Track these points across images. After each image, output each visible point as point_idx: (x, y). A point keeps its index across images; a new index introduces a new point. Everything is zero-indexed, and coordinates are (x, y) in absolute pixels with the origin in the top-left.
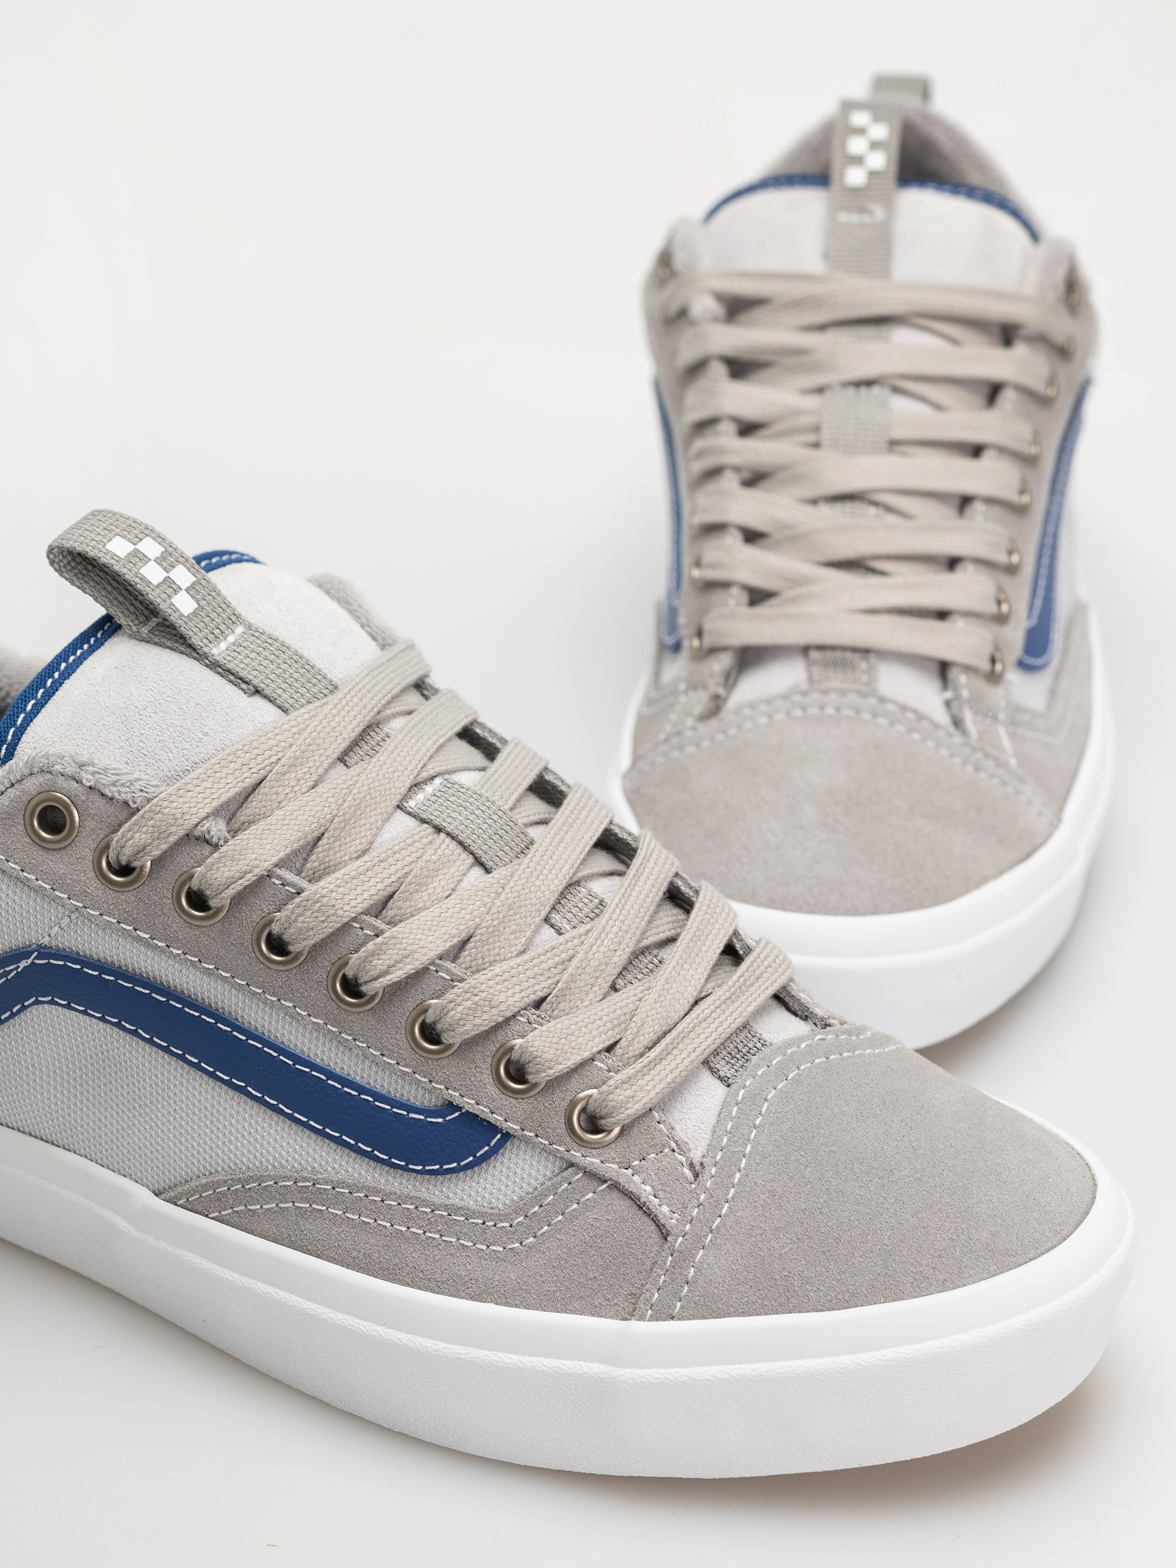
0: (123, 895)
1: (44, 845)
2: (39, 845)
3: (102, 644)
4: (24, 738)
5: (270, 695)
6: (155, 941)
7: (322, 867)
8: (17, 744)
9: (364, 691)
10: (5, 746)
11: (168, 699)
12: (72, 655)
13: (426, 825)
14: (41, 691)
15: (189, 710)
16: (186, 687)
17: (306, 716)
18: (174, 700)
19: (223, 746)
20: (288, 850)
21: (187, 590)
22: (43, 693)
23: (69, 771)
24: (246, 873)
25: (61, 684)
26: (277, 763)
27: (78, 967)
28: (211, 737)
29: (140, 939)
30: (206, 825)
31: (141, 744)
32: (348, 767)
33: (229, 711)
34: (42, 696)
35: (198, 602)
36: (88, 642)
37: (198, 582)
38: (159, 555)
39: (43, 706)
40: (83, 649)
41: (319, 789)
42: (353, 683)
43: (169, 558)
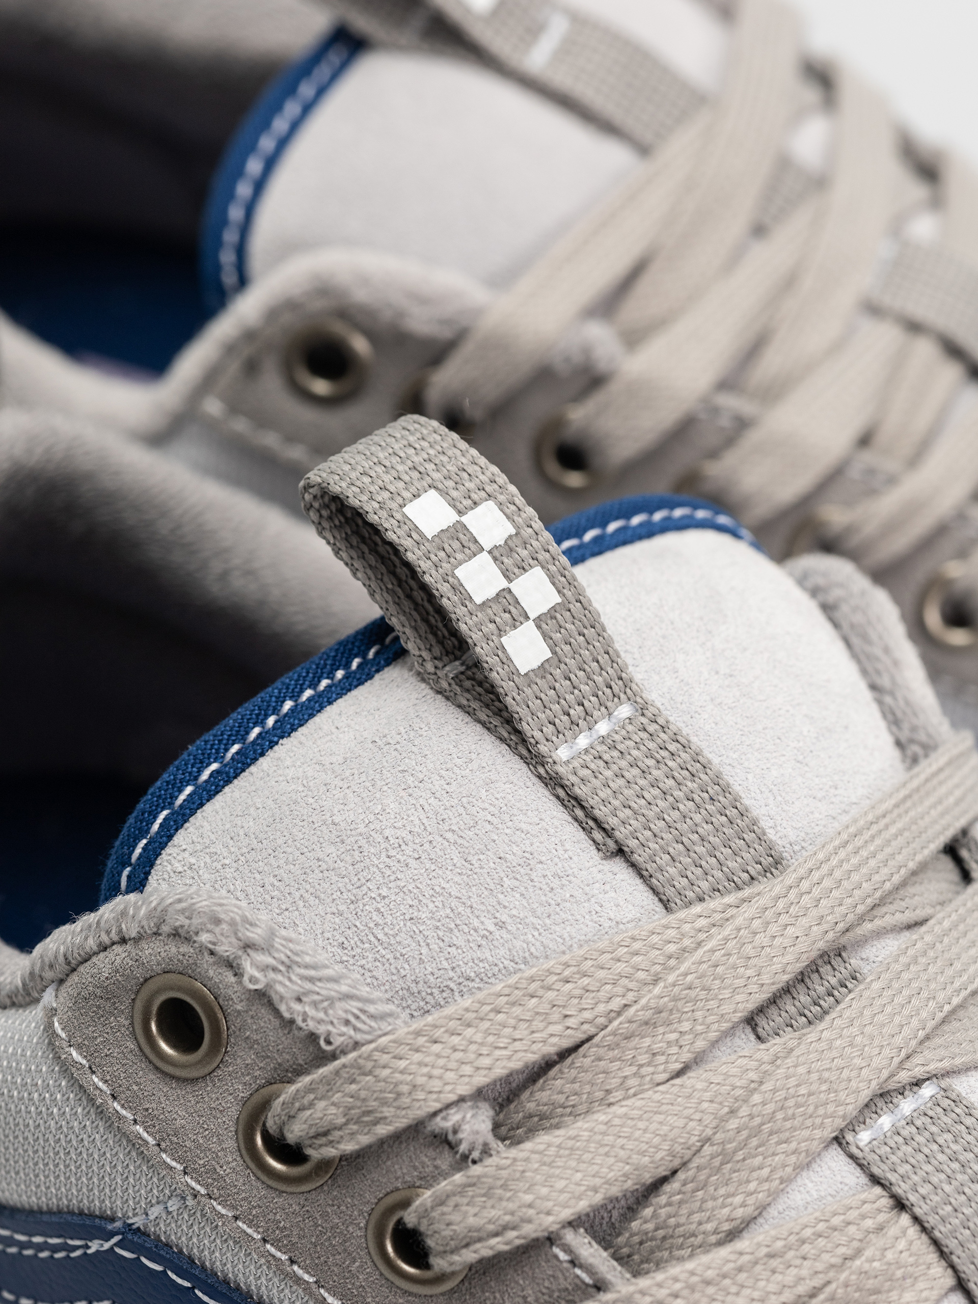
0: (279, 1196)
1: (159, 1064)
2: (150, 1062)
3: (370, 677)
4: (180, 838)
5: (643, 866)
6: (322, 1291)
7: (661, 1233)
8: (163, 846)
9: (827, 883)
10: (144, 841)
11: (449, 835)
12: (310, 687)
13: (878, 1190)
14: (236, 748)
15: (481, 868)
16: (489, 818)
17: (702, 922)
18: (460, 841)
19: (527, 955)
20: (598, 1198)
21: (539, 622)
22: (237, 753)
23: (226, 948)
24: (505, 1228)
25: (273, 744)
26: (619, 1014)
27: (187, 1284)
28: (509, 931)
29: (298, 1280)
30: (454, 1117)
31: (375, 916)
32: (759, 1038)
33: (556, 883)
34: (232, 758)
35: (553, 648)
36: (347, 666)
37: (564, 606)
38: (502, 543)
39: (228, 782)
40: (332, 679)
41: (689, 1080)
42: (810, 865)
43: (519, 550)
